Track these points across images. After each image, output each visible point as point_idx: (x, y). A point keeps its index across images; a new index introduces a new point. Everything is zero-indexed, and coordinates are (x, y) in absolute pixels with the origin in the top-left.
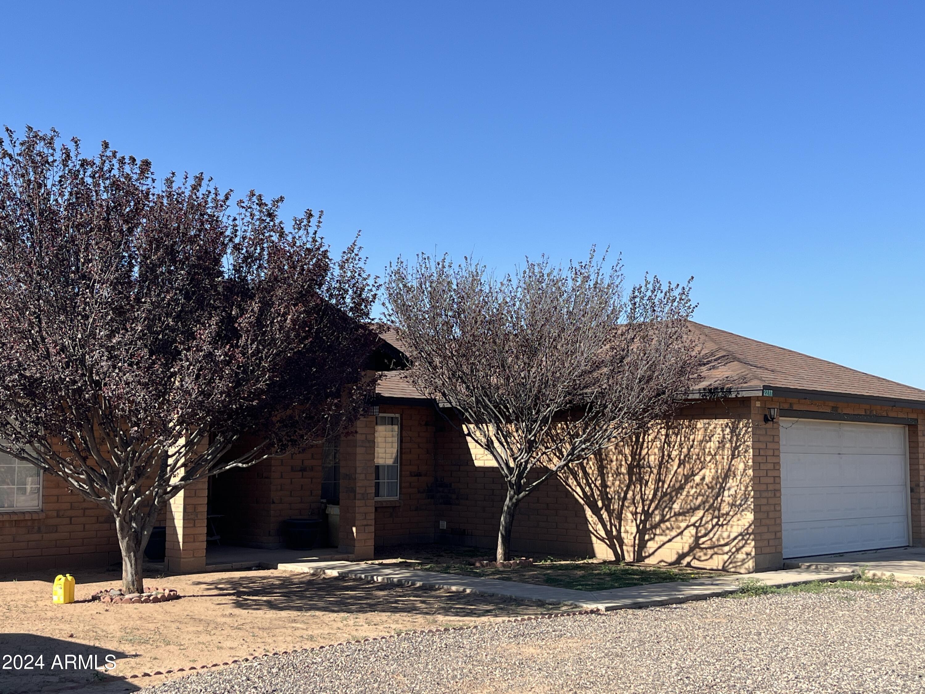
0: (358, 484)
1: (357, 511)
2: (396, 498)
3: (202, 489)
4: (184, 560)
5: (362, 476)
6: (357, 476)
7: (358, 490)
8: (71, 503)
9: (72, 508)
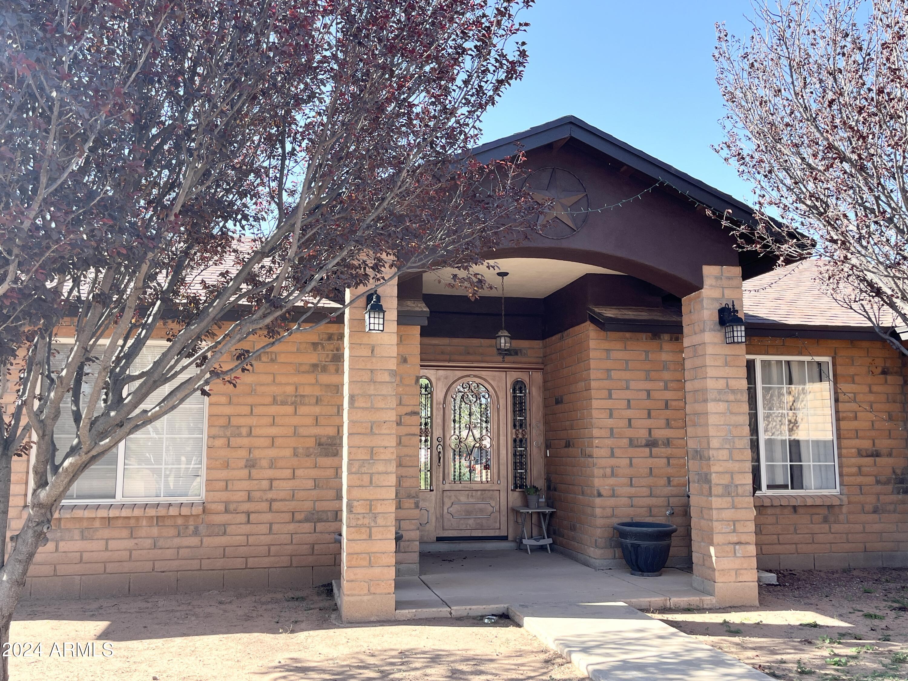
0: (714, 469)
1: (715, 517)
2: (836, 491)
3: (386, 473)
4: (352, 599)
5: (724, 454)
6: (711, 452)
7: (714, 478)
8: (249, 492)
9: (249, 499)
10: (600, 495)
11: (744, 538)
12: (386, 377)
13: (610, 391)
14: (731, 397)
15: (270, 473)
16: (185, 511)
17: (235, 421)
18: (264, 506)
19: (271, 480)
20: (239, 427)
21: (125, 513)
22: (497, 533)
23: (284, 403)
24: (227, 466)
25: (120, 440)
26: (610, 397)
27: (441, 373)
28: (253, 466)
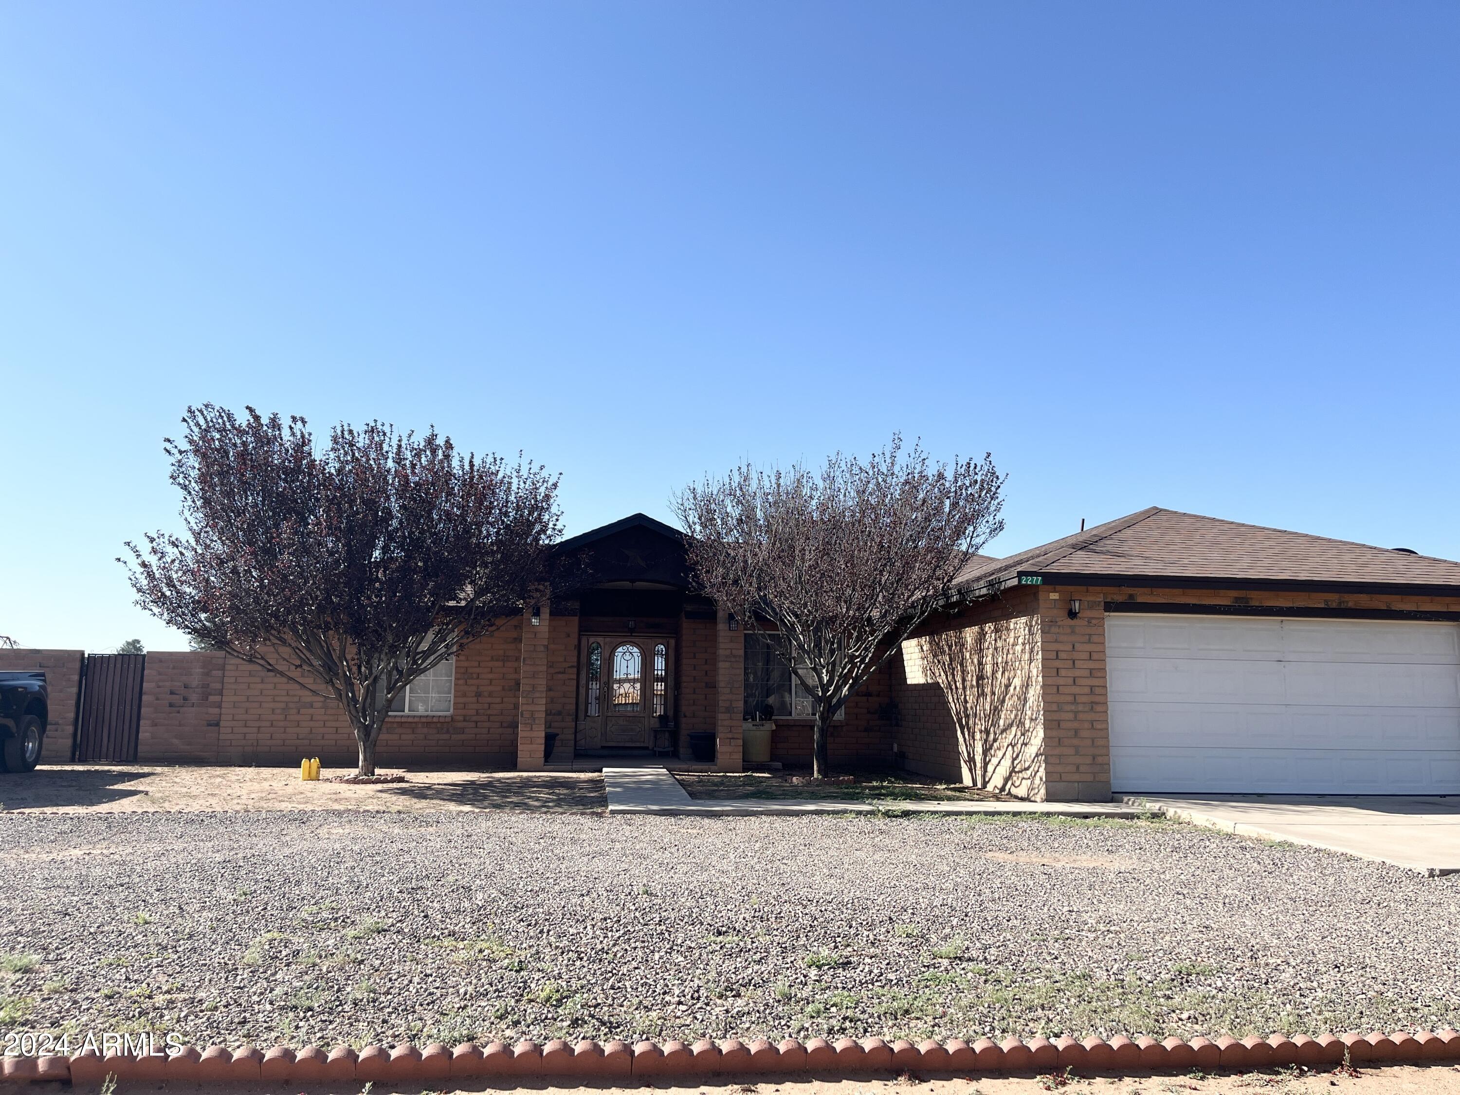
4: (522, 760)
8: (477, 710)
9: (477, 714)
10: (685, 716)
11: (736, 736)
12: (542, 649)
13: (695, 654)
14: (733, 660)
15: (489, 700)
16: (442, 720)
17: (470, 670)
18: (486, 718)
19: (489, 704)
20: (472, 674)
21: (410, 720)
22: (642, 745)
23: (497, 660)
24: (464, 695)
25: (407, 684)
26: (695, 657)
27: (608, 640)
28: (480, 696)
